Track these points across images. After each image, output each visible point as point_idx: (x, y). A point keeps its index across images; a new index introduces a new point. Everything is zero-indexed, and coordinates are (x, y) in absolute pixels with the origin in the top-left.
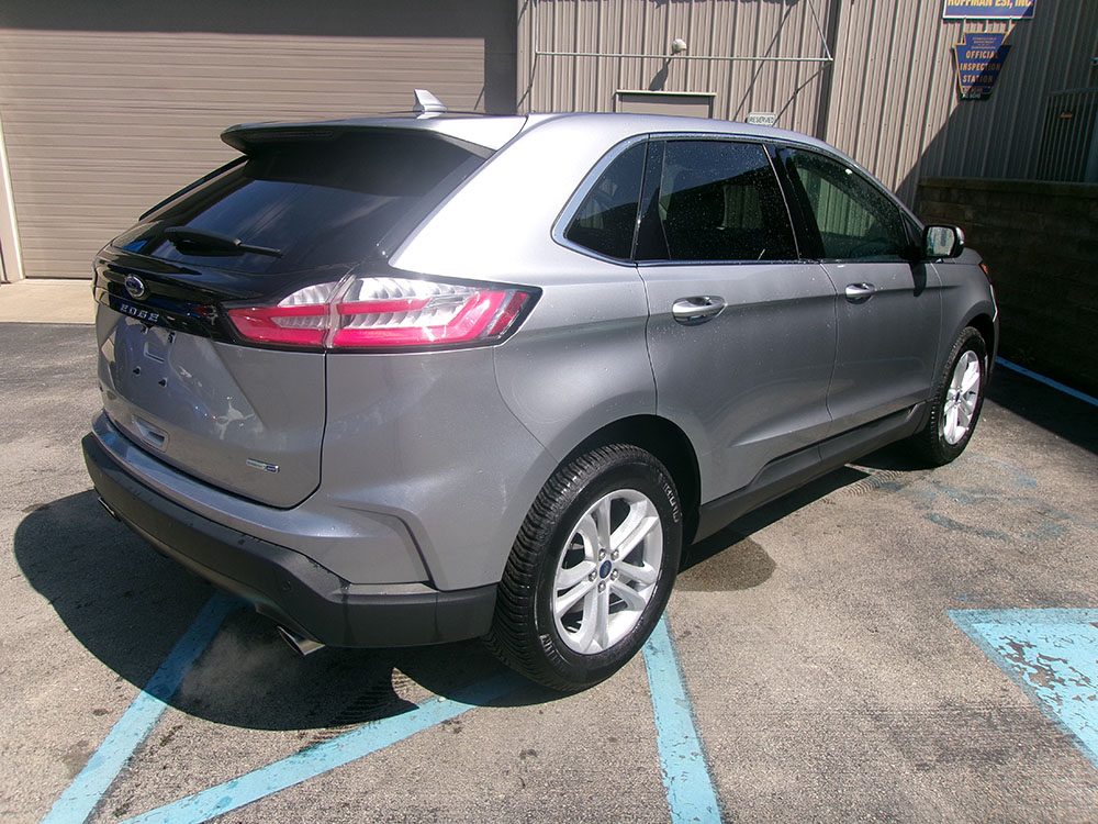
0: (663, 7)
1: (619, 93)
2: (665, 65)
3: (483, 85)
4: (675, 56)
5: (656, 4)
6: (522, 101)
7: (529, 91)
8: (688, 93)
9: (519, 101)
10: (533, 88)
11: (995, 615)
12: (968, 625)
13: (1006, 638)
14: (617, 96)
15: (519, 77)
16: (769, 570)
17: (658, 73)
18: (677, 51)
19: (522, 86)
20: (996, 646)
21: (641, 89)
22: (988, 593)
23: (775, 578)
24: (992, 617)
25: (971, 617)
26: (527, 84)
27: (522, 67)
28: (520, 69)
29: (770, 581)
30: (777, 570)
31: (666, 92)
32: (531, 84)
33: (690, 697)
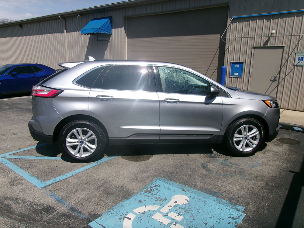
0: (269, 21)
1: (253, 47)
2: (269, 38)
3: (219, 46)
4: (272, 36)
5: (267, 21)
7: (229, 47)
8: (276, 46)
9: (226, 50)
10: (230, 47)
11: (167, 181)
12: (157, 180)
13: (158, 184)
14: (253, 48)
15: (226, 44)
16: (144, 160)
17: (266, 41)
18: (272, 34)
19: (227, 46)
20: (153, 184)
21: (260, 45)
22: (176, 178)
23: (142, 162)
24: (165, 181)
25: (161, 179)
26: (228, 46)
27: (227, 41)
28: (226, 42)
29: (140, 162)
30: (146, 161)
31: (268, 46)
32: (229, 46)
33: (88, 169)
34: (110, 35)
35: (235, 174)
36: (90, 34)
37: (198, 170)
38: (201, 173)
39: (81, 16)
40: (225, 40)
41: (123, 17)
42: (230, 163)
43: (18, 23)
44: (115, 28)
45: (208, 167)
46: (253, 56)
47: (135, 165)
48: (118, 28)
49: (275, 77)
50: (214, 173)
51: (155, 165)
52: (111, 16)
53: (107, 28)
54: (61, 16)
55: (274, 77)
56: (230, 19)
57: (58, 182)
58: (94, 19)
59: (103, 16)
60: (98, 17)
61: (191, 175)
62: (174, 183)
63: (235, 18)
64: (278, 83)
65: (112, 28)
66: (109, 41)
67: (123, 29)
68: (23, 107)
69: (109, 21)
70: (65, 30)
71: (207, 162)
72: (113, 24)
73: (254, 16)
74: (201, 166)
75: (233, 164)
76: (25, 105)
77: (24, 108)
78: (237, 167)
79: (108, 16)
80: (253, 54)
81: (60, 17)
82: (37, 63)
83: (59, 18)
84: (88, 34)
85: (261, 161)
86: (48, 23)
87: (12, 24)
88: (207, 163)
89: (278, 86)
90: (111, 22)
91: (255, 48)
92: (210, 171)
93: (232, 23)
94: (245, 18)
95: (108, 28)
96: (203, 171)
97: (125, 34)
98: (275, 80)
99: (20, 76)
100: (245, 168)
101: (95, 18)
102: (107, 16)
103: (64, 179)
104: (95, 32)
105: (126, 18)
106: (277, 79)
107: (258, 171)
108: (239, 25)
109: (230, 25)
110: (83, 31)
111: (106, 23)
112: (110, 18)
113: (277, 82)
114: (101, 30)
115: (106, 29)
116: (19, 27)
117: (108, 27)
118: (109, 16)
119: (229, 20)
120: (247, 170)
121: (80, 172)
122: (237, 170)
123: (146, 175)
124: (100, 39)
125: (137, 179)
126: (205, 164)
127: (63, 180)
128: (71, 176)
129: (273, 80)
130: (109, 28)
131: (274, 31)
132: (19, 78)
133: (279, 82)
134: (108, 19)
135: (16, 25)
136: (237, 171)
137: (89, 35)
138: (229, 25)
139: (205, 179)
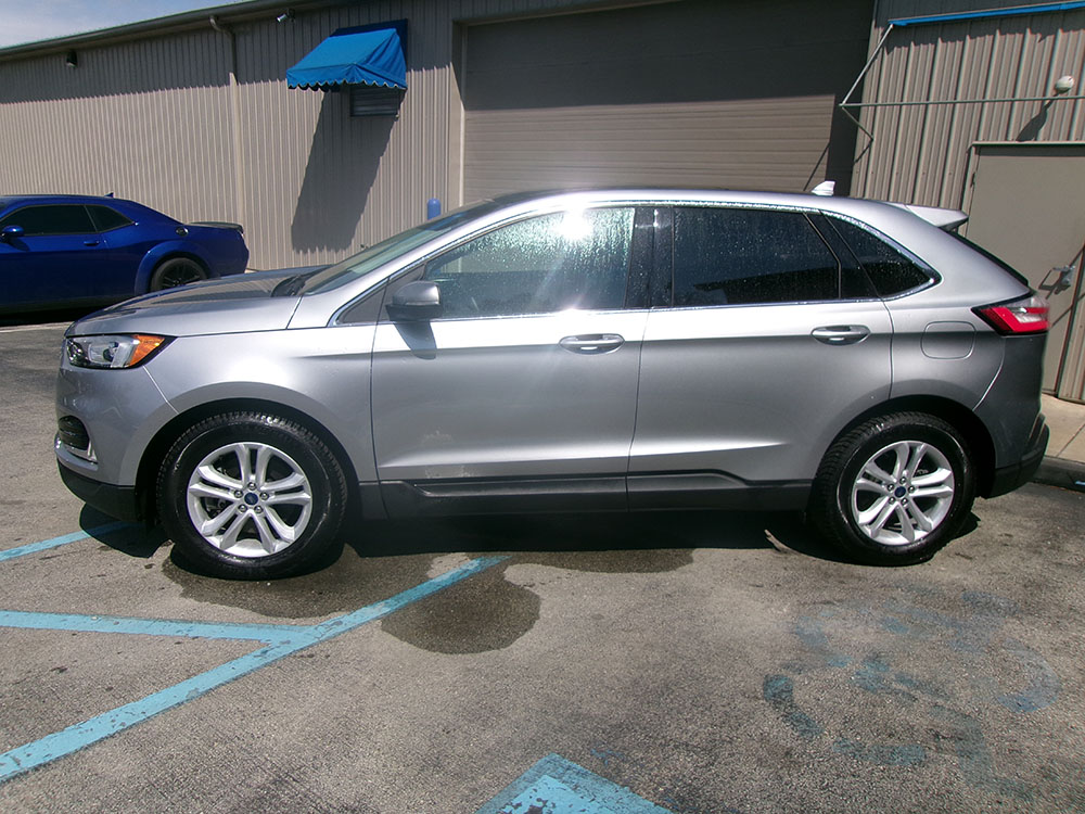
0: (1049, 39)
1: (976, 146)
2: (1044, 110)
3: (828, 141)
4: (1059, 96)
5: (1039, 36)
6: (861, 157)
7: (869, 146)
8: (1072, 142)
9: (857, 157)
10: (874, 144)
11: (588, 782)
12: (540, 774)
13: (545, 802)
14: (973, 149)
15: (860, 132)
16: (490, 648)
17: (1032, 120)
18: (1059, 91)
19: (862, 140)
20: (515, 802)
21: (1006, 140)
22: (635, 762)
23: (477, 656)
24: (583, 782)
25: (560, 770)
26: (867, 139)
27: (865, 120)
28: (862, 123)
29: (468, 656)
30: (496, 651)
31: (1040, 142)
32: (872, 140)
33: (207, 692)
34: (398, 95)
35: (938, 749)
36: (325, 88)
37: (750, 715)
38: (763, 739)
39: (294, 17)
40: (857, 112)
41: (451, 24)
42: (901, 679)
43: (63, 44)
44: (419, 69)
45: (798, 696)
46: (973, 183)
47: (440, 674)
48: (429, 68)
49: (1063, 274)
50: (829, 739)
51: (539, 677)
52: (406, 20)
53: (388, 67)
54: (217, 17)
55: (1059, 273)
56: (881, 30)
57: (36, 769)
58: (340, 32)
59: (375, 20)
60: (354, 24)
61: (711, 750)
62: (625, 800)
63: (903, 24)
64: (1076, 299)
65: (408, 70)
66: (393, 116)
67: (449, 71)
68: (30, 367)
69: (398, 38)
70: (232, 75)
71: (787, 667)
72: (410, 53)
73: (983, 17)
74: (760, 689)
75: (917, 688)
76: (44, 357)
77: (31, 371)
78: (940, 701)
79: (393, 19)
80: (973, 176)
81: (212, 21)
82: (111, 195)
83: (210, 28)
84: (315, 88)
85: (1050, 671)
86: (172, 47)
87: (42, 51)
88: (790, 675)
89: (1073, 309)
90: (404, 44)
91: (982, 150)
92: (807, 722)
93: (888, 45)
94: (944, 23)
95: (390, 67)
96: (770, 722)
97: (455, 89)
98: (1061, 285)
99: (38, 243)
100: (980, 712)
101: (344, 25)
102: (388, 20)
103: (72, 749)
104: (342, 81)
105: (461, 27)
106: (1072, 280)
107: (1051, 736)
108: (918, 53)
109: (880, 54)
110: (294, 76)
111: (384, 46)
112: (403, 28)
113: (1069, 293)
114: (363, 72)
115: (383, 67)
116: (68, 61)
117: (394, 60)
118: (396, 16)
119: (877, 37)
120: (992, 723)
121: (163, 712)
122: (944, 724)
123: (489, 738)
124: (361, 109)
125: (438, 766)
126: (778, 678)
127: (66, 756)
128: (112, 736)
129: (1055, 285)
130: (395, 64)
131: (1068, 81)
132: (33, 250)
133: (1081, 294)
134: (394, 30)
135: (58, 54)
136: (944, 733)
137: (321, 94)
138: (876, 57)
139: (787, 779)
